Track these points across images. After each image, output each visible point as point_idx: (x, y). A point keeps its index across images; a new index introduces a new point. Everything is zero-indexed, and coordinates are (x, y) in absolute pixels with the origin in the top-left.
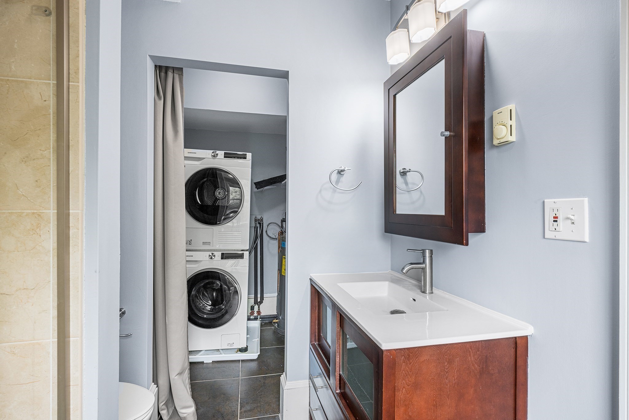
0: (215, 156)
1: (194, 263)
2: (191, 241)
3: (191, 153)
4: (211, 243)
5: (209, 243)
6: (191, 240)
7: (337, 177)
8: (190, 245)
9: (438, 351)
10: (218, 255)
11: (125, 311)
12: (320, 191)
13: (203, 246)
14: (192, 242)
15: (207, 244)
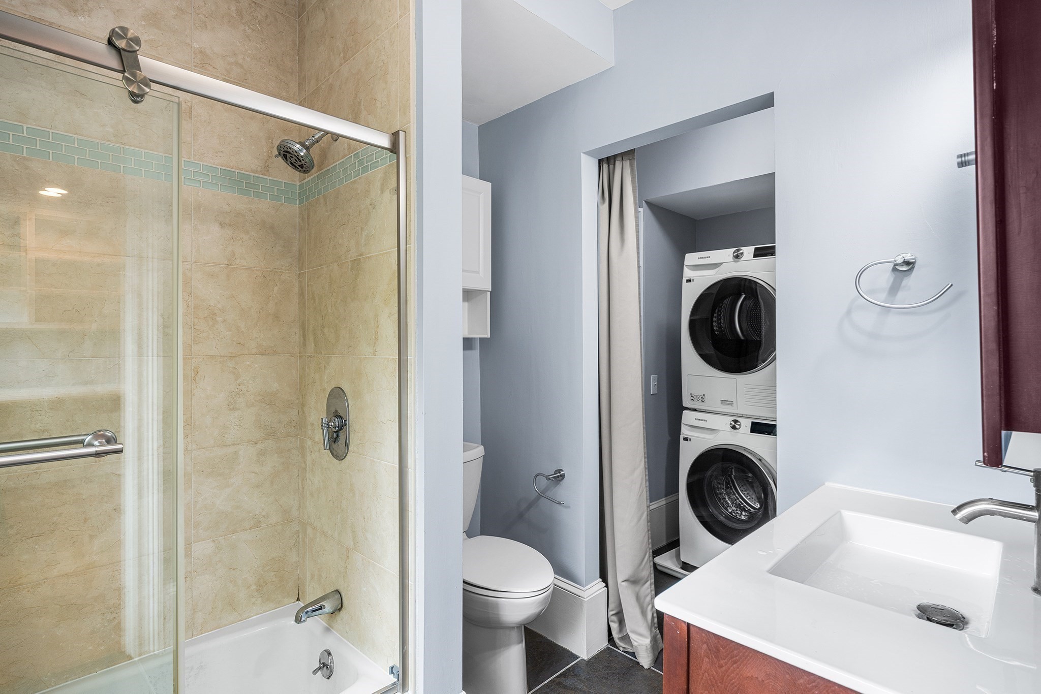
0: (737, 257)
1: (709, 432)
2: (703, 397)
3: (702, 258)
4: (735, 402)
5: (730, 403)
6: (704, 395)
7: (892, 280)
8: (702, 403)
9: (787, 676)
10: (746, 424)
11: (564, 475)
12: (849, 312)
13: (723, 406)
14: (706, 398)
15: (728, 404)
